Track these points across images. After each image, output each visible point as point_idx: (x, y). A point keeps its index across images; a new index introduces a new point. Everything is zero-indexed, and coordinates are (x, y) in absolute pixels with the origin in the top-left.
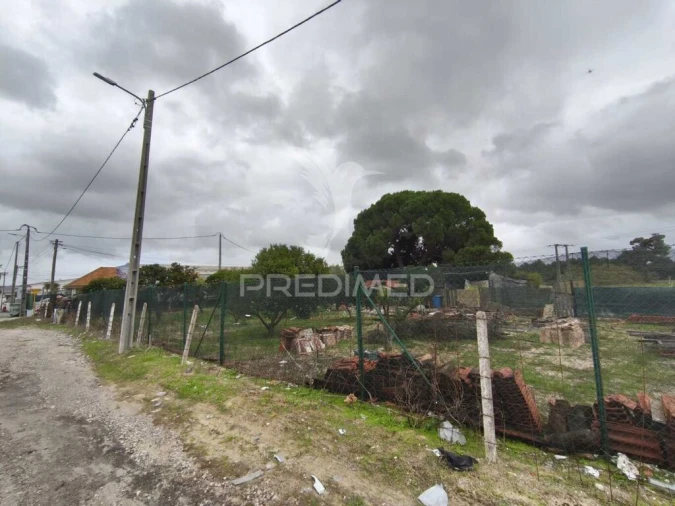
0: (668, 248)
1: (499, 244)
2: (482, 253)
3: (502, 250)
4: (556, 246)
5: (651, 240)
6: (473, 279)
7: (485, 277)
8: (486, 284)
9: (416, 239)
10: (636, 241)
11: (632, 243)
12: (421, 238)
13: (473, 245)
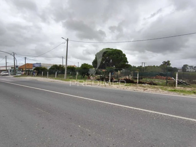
0: (170, 64)
1: (128, 62)
2: (124, 64)
3: (128, 64)
4: (142, 63)
5: (167, 62)
6: (120, 70)
7: (122, 70)
8: (122, 71)
9: (110, 60)
10: (164, 62)
11: (163, 63)
12: (111, 60)
13: (122, 62)
